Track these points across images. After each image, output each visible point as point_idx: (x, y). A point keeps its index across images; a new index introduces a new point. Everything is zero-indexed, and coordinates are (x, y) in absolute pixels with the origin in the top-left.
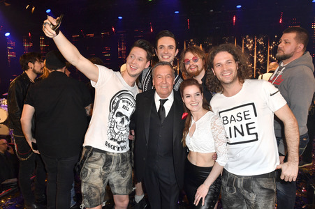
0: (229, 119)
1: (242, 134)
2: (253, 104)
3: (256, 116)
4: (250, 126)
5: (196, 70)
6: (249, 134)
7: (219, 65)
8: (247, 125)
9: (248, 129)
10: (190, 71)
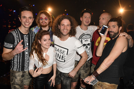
0: (57, 50)
1: (60, 58)
2: (68, 50)
3: (67, 54)
4: (63, 57)
5: (45, 24)
6: (62, 59)
7: (63, 25)
8: (62, 56)
9: (62, 58)
10: (42, 24)
